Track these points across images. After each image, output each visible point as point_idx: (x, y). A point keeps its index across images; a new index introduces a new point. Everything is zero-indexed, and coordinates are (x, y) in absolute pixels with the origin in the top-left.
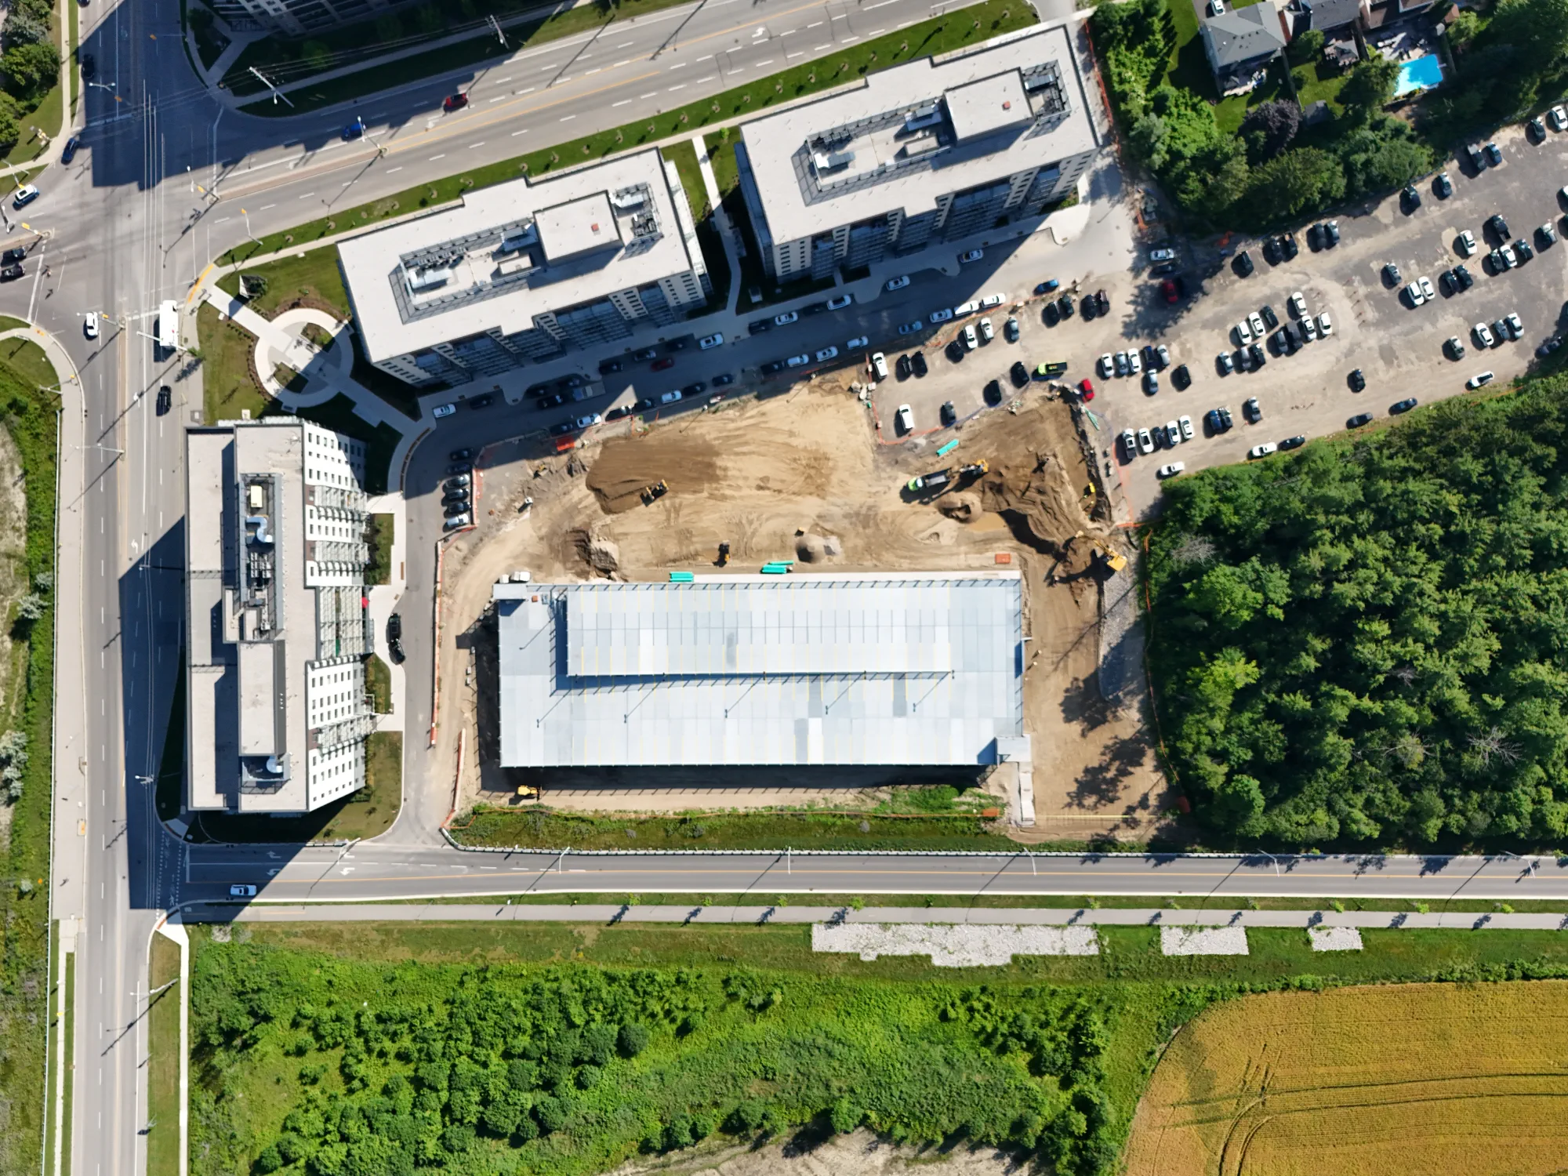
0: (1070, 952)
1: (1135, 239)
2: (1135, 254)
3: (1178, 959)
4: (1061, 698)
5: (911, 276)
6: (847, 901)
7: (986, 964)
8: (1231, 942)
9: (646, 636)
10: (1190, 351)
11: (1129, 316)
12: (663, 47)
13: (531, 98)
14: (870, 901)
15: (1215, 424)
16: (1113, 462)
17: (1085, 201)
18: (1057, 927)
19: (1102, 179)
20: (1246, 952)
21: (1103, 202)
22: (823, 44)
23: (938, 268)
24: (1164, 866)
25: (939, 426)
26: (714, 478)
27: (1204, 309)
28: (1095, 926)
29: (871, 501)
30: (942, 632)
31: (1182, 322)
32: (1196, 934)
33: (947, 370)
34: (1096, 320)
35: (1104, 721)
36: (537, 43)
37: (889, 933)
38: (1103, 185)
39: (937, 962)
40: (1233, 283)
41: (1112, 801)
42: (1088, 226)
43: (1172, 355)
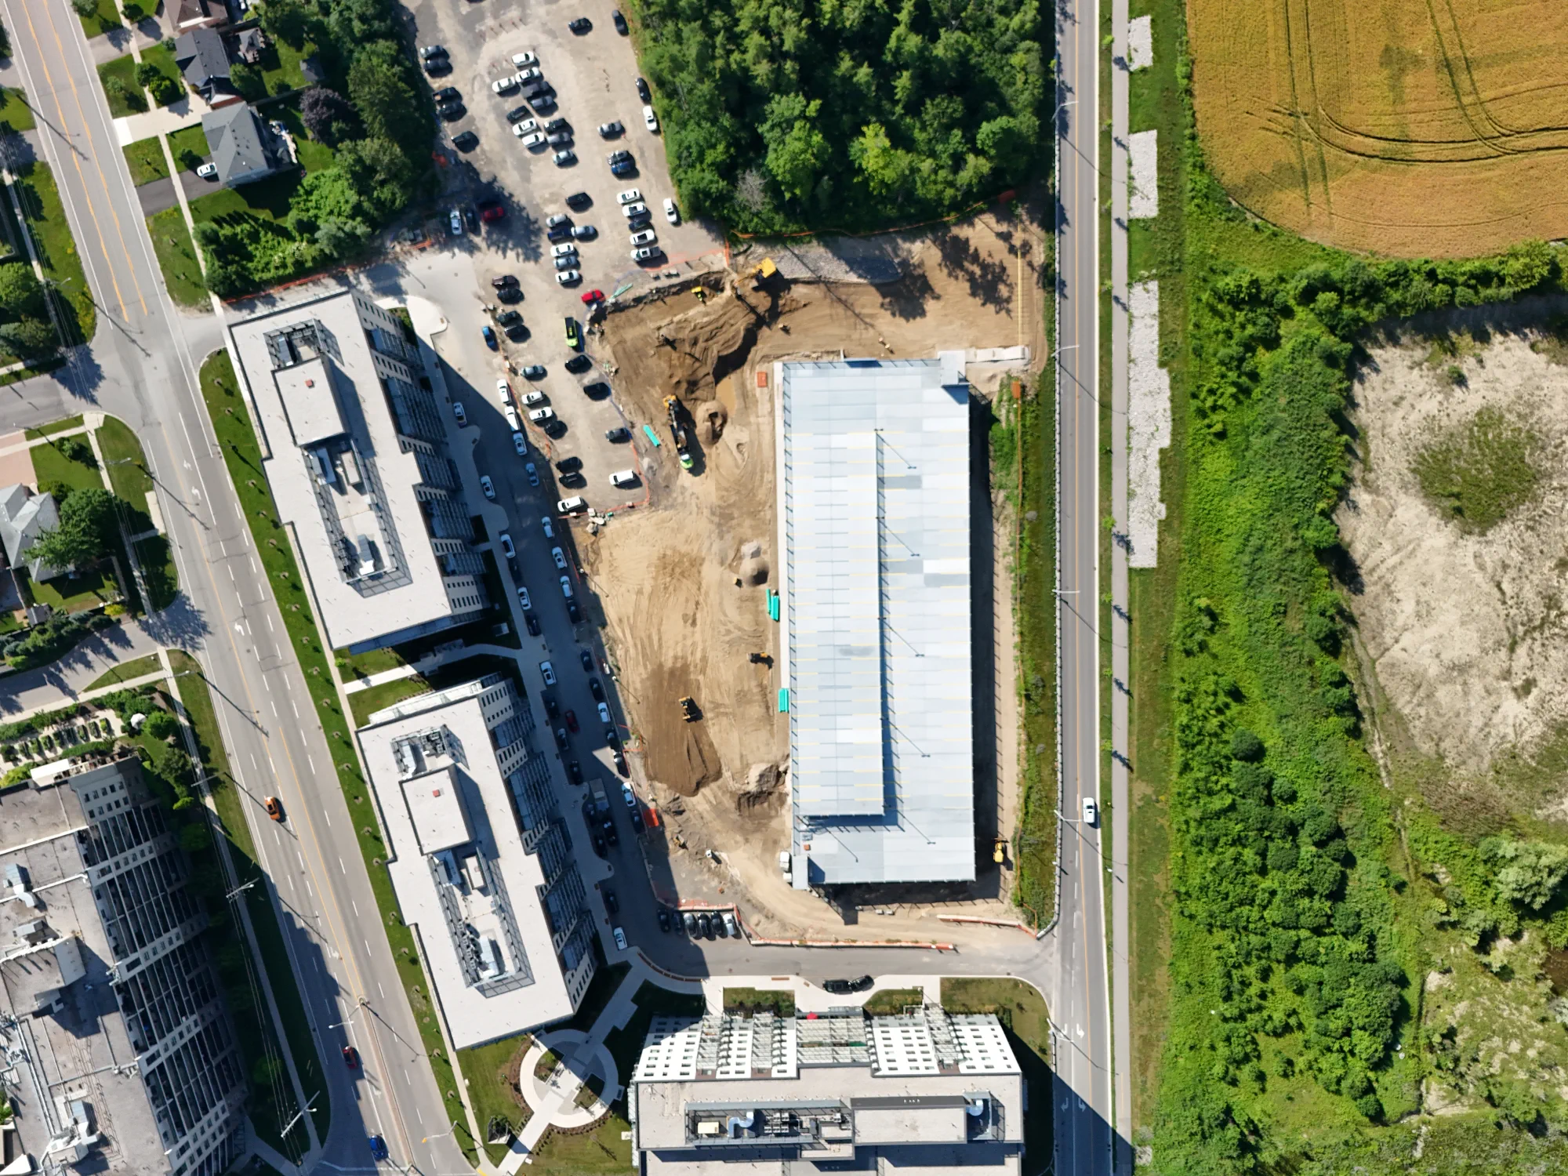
0: (1155, 308)
1: (441, 250)
2: (456, 250)
3: (1162, 201)
4: (901, 321)
5: (481, 475)
6: (1106, 533)
7: (1168, 393)
8: (1144, 148)
9: (843, 736)
10: (552, 194)
11: (518, 255)
12: (255, 724)
13: (308, 854)
14: (1106, 511)
15: (626, 168)
16: (664, 270)
17: (403, 301)
18: (1131, 323)
19: (382, 284)
20: (1154, 133)
21: (404, 282)
22: (249, 565)
23: (472, 446)
24: (1068, 216)
25: (631, 445)
26: (685, 668)
27: (510, 181)
28: (1130, 285)
29: (706, 512)
30: (837, 440)
31: (523, 202)
32: (1136, 183)
33: (574, 436)
34: (522, 289)
35: (923, 277)
36: (253, 850)
37: (1138, 491)
38: (388, 283)
39: (1166, 442)
40: (483, 152)
41: (1004, 269)
42: (429, 298)
43: (557, 212)
